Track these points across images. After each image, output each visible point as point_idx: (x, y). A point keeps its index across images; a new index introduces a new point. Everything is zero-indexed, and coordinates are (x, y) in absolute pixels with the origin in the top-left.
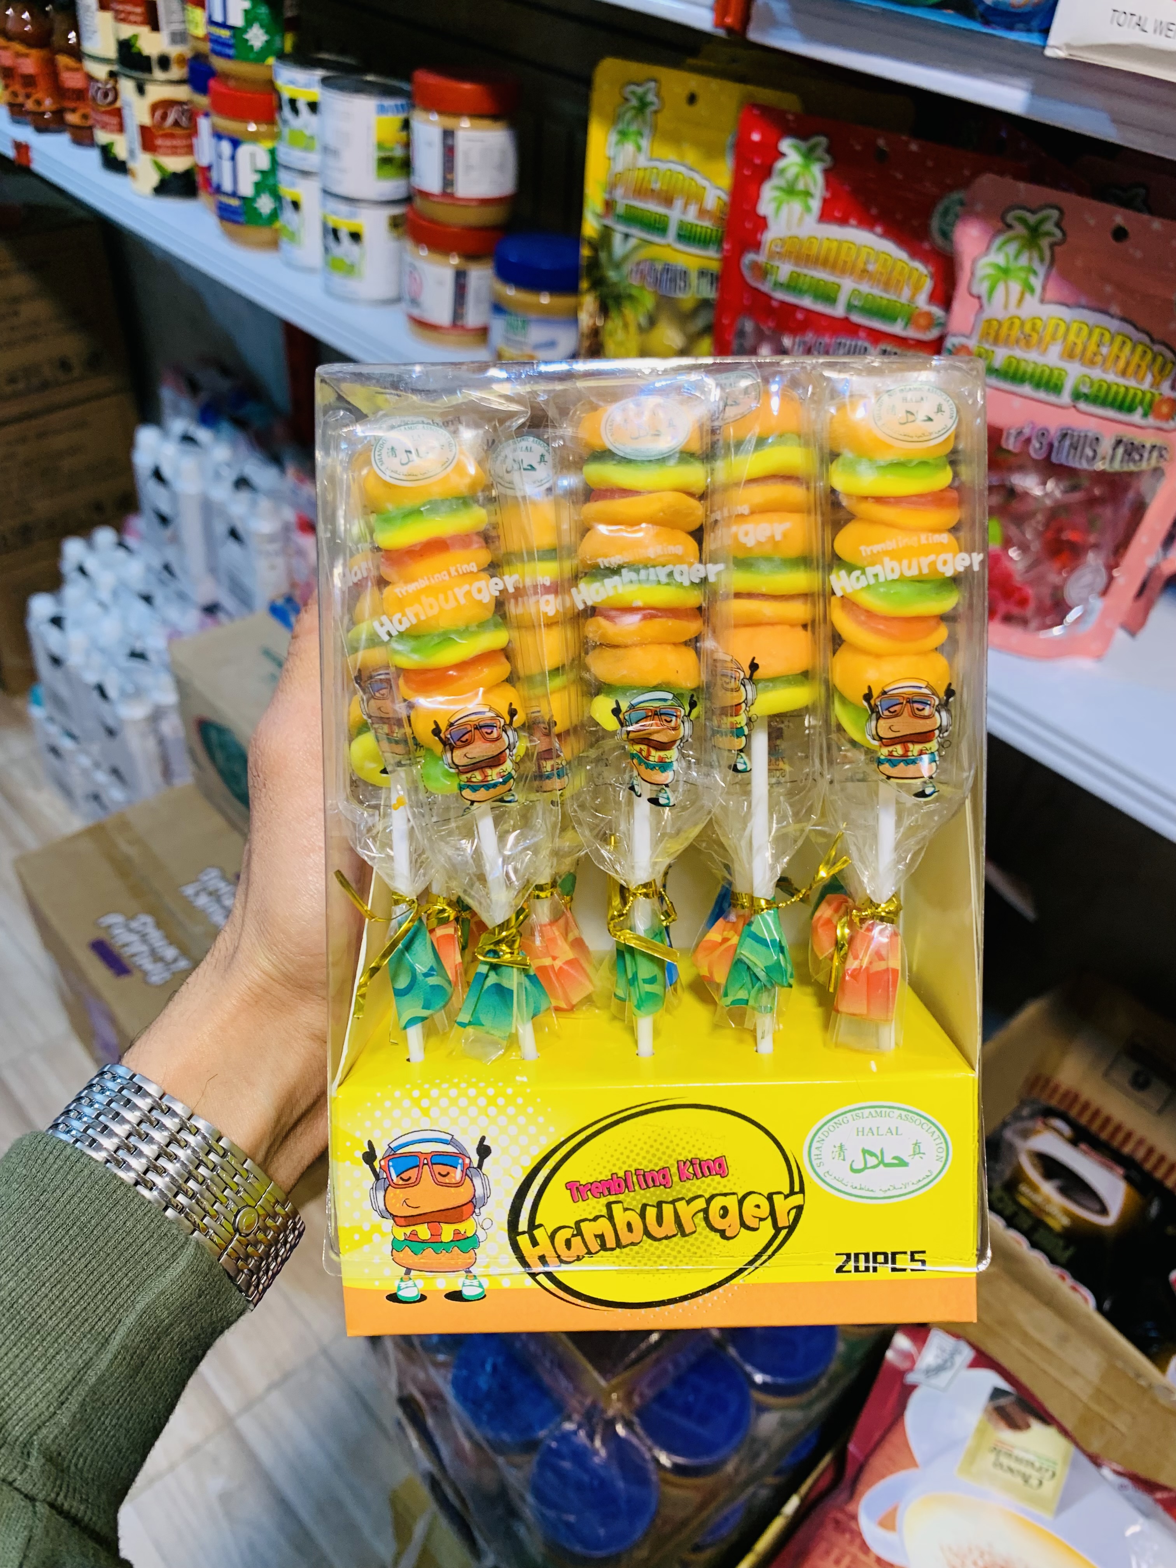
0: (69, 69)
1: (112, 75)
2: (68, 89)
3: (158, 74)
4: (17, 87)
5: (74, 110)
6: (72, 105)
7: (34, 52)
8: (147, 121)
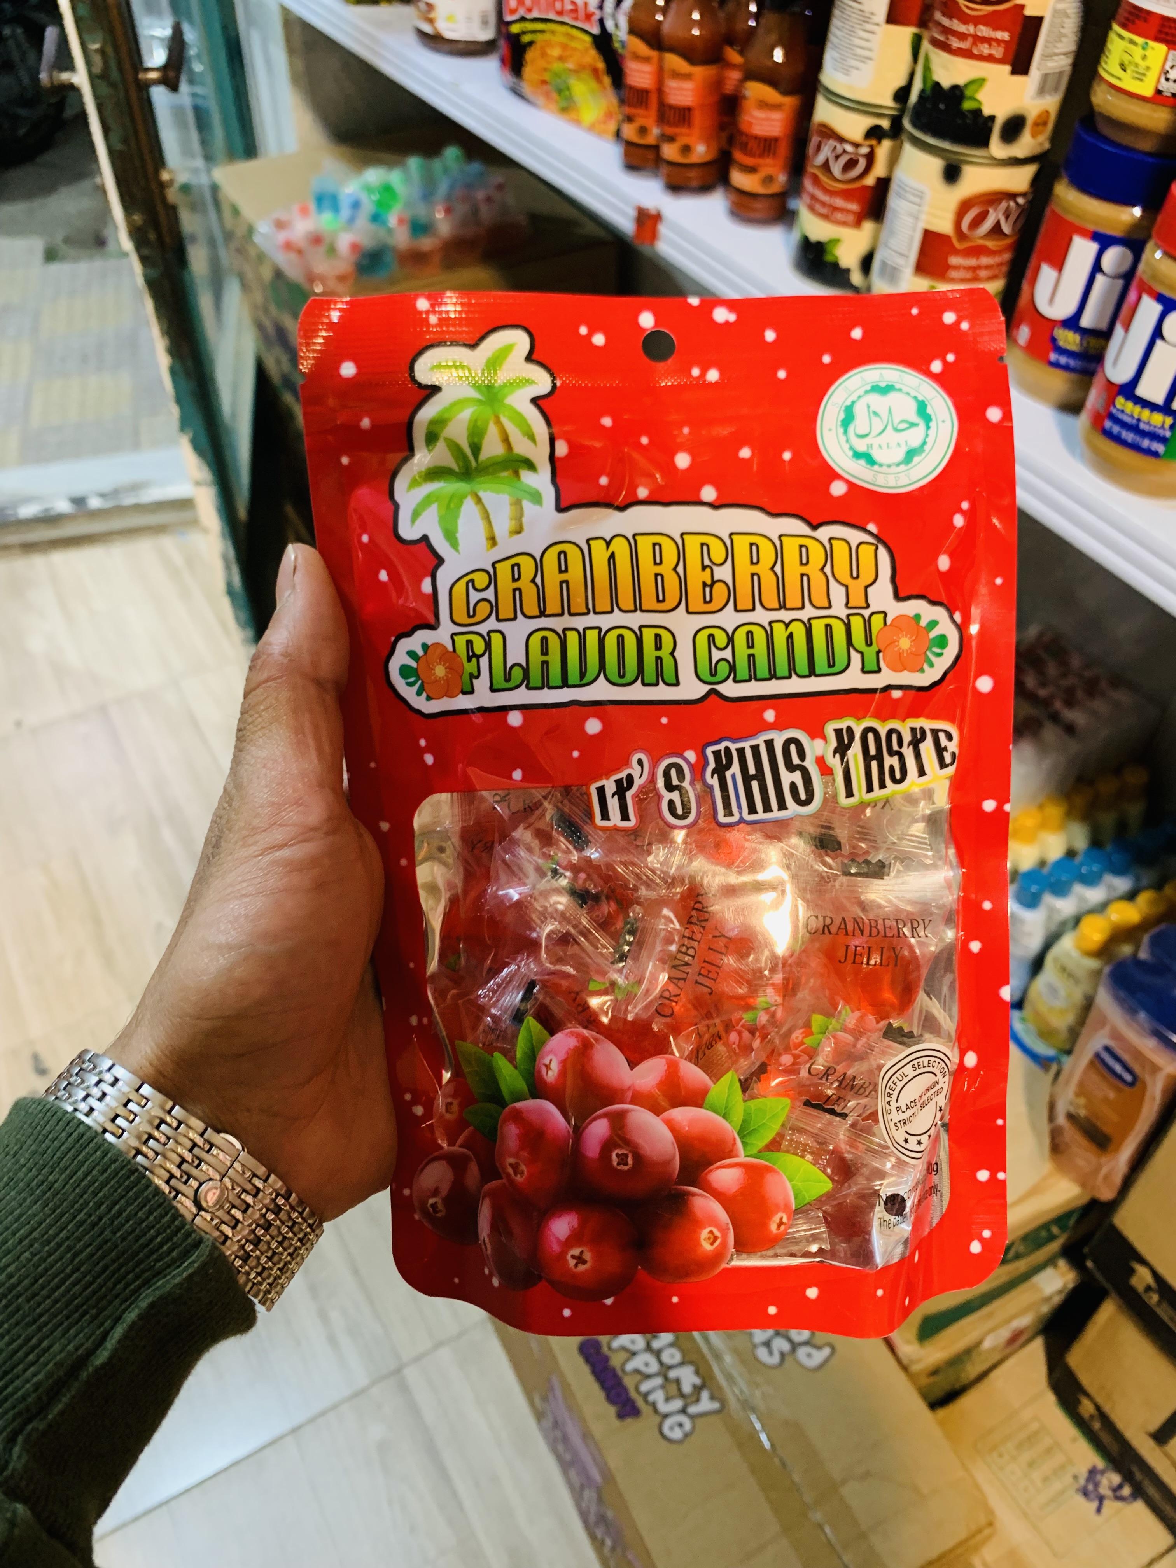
0: (764, 105)
1: (875, 133)
2: (756, 138)
3: (997, 148)
4: (648, 118)
5: (751, 170)
6: (749, 161)
7: (699, 71)
8: (944, 225)
